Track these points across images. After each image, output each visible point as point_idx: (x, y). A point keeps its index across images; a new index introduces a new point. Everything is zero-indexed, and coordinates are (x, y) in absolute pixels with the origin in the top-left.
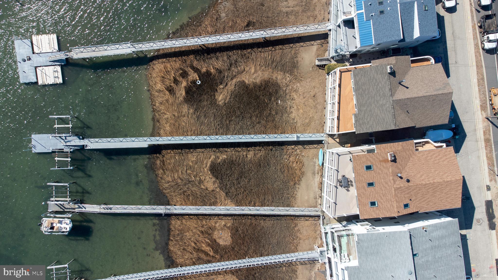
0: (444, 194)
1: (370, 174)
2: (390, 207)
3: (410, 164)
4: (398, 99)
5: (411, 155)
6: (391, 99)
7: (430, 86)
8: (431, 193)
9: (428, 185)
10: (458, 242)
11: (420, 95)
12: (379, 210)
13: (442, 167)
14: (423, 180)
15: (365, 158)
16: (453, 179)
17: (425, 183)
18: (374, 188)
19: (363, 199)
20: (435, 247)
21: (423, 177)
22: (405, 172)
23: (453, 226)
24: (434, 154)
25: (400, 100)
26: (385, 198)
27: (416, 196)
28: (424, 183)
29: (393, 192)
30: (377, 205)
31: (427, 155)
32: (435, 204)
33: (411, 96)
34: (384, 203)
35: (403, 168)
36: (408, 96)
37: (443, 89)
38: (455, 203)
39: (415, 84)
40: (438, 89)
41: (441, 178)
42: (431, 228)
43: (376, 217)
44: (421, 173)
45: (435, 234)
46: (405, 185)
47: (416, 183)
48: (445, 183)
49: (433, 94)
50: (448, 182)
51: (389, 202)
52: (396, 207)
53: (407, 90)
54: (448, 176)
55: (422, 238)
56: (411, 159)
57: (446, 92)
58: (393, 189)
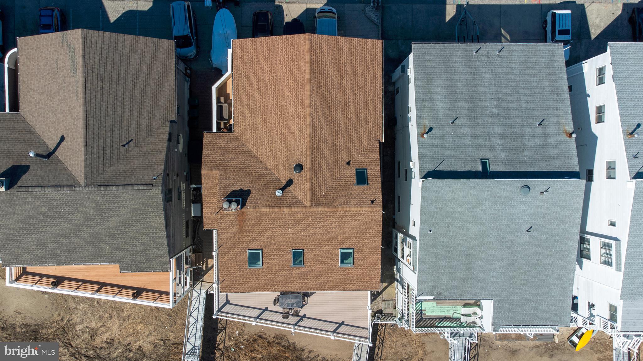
0: (344, 82)
1: (272, 257)
2: (356, 222)
3: (260, 154)
4: (83, 171)
5: (238, 147)
6: (81, 189)
7: (63, 80)
8: (336, 113)
9: (315, 120)
10: (467, 51)
11: (82, 114)
12: (363, 246)
13: (276, 76)
14: (301, 131)
15: (230, 265)
16: (308, 58)
17: (308, 127)
18: (306, 251)
19: (331, 279)
20: (471, 111)
21: (294, 128)
22: (277, 169)
23: (427, 57)
24: (244, 89)
25: (86, 166)
26: (334, 229)
27: (341, 150)
28: (308, 130)
29: (320, 209)
30: (351, 251)
31: (243, 106)
32: (366, 103)
33: (81, 137)
34: (347, 234)
35: (268, 174)
36: (79, 144)
37: (74, 52)
38: (371, 55)
39: (56, 117)
40: (73, 65)
41: (303, 86)
42: (425, 115)
43: (379, 256)
44: (285, 131)
45: (441, 106)
46: (308, 177)
47: (306, 151)
48: (315, 78)
49: (81, 80)
50: (312, 71)
51: (345, 223)
52: (359, 209)
53: (67, 142)
54: (299, 69)
55: (446, 141)
56: (249, 146)
57: (81, 46)
58: (314, 209)
